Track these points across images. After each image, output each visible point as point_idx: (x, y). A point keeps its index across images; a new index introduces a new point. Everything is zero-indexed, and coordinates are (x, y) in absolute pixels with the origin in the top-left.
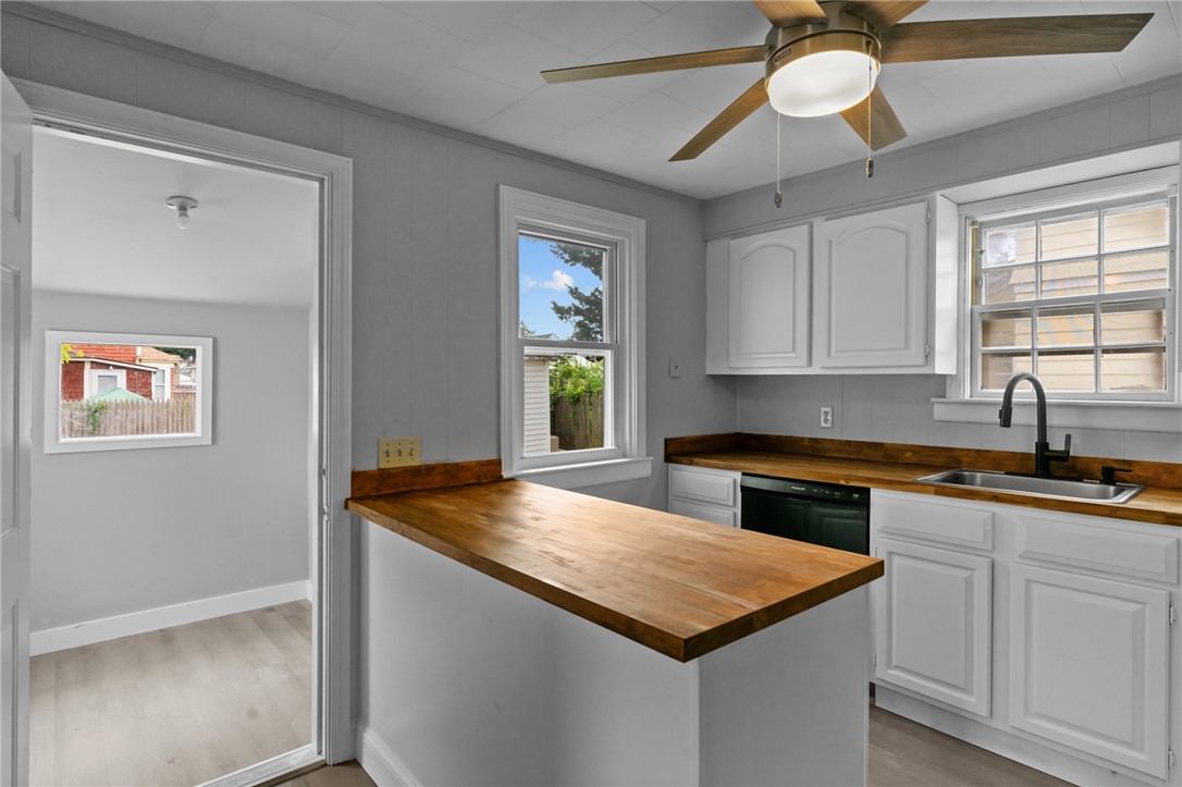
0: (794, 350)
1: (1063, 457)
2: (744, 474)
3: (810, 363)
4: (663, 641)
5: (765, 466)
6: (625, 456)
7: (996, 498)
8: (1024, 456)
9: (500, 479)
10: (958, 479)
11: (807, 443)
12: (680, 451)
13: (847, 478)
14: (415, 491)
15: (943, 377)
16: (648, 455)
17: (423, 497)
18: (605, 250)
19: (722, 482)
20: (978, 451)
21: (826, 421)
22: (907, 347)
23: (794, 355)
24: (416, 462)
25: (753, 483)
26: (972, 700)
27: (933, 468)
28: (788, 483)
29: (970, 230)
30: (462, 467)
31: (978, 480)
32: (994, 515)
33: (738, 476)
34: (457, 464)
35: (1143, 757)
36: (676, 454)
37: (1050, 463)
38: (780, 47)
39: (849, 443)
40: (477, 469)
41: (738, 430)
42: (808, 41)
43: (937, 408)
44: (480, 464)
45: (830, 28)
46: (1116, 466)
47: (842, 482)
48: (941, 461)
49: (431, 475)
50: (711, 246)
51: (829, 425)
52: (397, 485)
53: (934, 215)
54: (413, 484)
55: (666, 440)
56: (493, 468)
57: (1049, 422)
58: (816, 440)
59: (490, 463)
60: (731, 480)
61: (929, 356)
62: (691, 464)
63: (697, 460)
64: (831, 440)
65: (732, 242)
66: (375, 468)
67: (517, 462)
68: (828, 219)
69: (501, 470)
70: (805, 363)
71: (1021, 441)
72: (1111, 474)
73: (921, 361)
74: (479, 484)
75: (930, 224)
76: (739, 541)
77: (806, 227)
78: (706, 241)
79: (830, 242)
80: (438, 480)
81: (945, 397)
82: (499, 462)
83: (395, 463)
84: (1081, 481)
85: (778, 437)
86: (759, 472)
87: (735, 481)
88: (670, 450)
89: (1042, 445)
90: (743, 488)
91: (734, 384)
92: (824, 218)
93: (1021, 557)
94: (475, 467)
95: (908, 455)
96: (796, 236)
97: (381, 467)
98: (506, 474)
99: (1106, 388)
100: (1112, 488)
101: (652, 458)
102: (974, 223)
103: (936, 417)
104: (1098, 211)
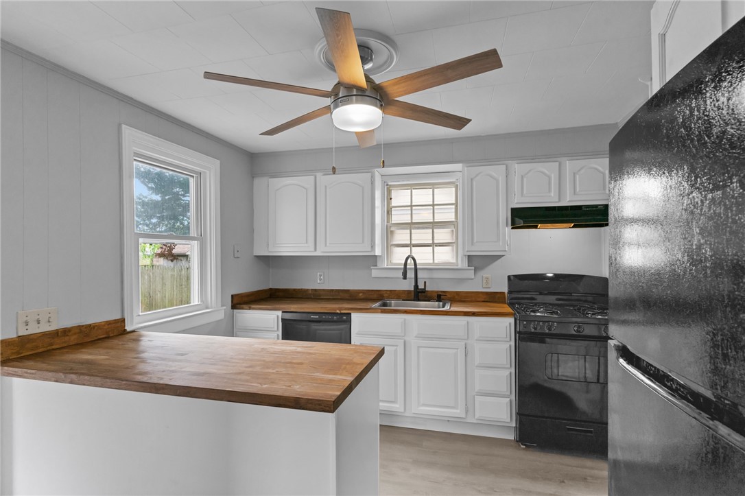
0: (307, 243)
1: (424, 291)
2: (283, 312)
3: (315, 250)
4: (320, 405)
5: (296, 306)
6: (207, 308)
7: (406, 312)
8: (409, 292)
9: (124, 332)
10: (385, 305)
11: (310, 292)
12: (240, 302)
13: (340, 309)
14: (53, 349)
15: (376, 256)
16: (222, 306)
17: (67, 353)
18: (193, 176)
19: (270, 318)
20: (391, 291)
21: (320, 280)
22: (363, 242)
23: (306, 245)
24: (53, 327)
25: (288, 316)
26: (397, 406)
27: (375, 300)
28: (309, 314)
29: (386, 187)
30: (94, 327)
31: (393, 305)
32: (405, 319)
33: (279, 313)
34: (90, 325)
35: (459, 411)
36: (238, 304)
37: (419, 294)
38: (340, 96)
39: (332, 290)
40: (106, 327)
41: (271, 287)
42: (354, 97)
43: (373, 271)
44: (109, 323)
45: (367, 94)
46: (440, 293)
47: (338, 311)
48: (375, 296)
49: (68, 336)
50: (256, 181)
51: (322, 282)
52: (37, 347)
53: (374, 180)
54: (51, 344)
55: (232, 296)
56: (119, 325)
57: (419, 276)
58: (315, 290)
59: (116, 321)
60: (276, 316)
61: (373, 247)
62: (250, 309)
63: (253, 306)
64: (323, 290)
65: (270, 179)
66: (15, 336)
67: (136, 319)
68: (324, 175)
69: (125, 326)
70: (313, 249)
71: (408, 286)
72: (440, 297)
73: (369, 249)
74: (108, 338)
75: (373, 183)
76: (315, 348)
77: (313, 177)
78: (253, 177)
79: (326, 187)
80: (73, 339)
81: (376, 266)
82: (123, 320)
83: (34, 329)
84: (429, 301)
85: (294, 290)
86: (292, 310)
87: (278, 317)
88: (235, 302)
89: (416, 286)
90: (283, 320)
91: (269, 262)
92: (322, 174)
93: (416, 337)
94: (104, 325)
95: (361, 295)
96: (307, 181)
97: (20, 334)
98: (128, 328)
99: (436, 261)
100: (441, 303)
101: (225, 308)
102: (387, 185)
103: (373, 276)
104: (433, 186)
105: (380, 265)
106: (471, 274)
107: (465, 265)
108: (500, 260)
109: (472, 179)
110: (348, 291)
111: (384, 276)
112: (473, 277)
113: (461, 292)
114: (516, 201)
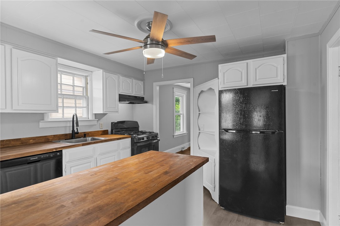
1: (78, 133)
7: (94, 143)
13: (56, 149)
22: (51, 104)
32: (94, 147)
61: (57, 107)
70: (4, 107)
72: (86, 135)
89: (74, 131)
103: (40, 127)
104: (73, 75)
105: (46, 119)
106: (95, 123)
107: (94, 118)
108: (106, 116)
109: (107, 78)
110: (20, 139)
111: (49, 127)
112: (96, 124)
113: (91, 132)
114: (121, 92)
